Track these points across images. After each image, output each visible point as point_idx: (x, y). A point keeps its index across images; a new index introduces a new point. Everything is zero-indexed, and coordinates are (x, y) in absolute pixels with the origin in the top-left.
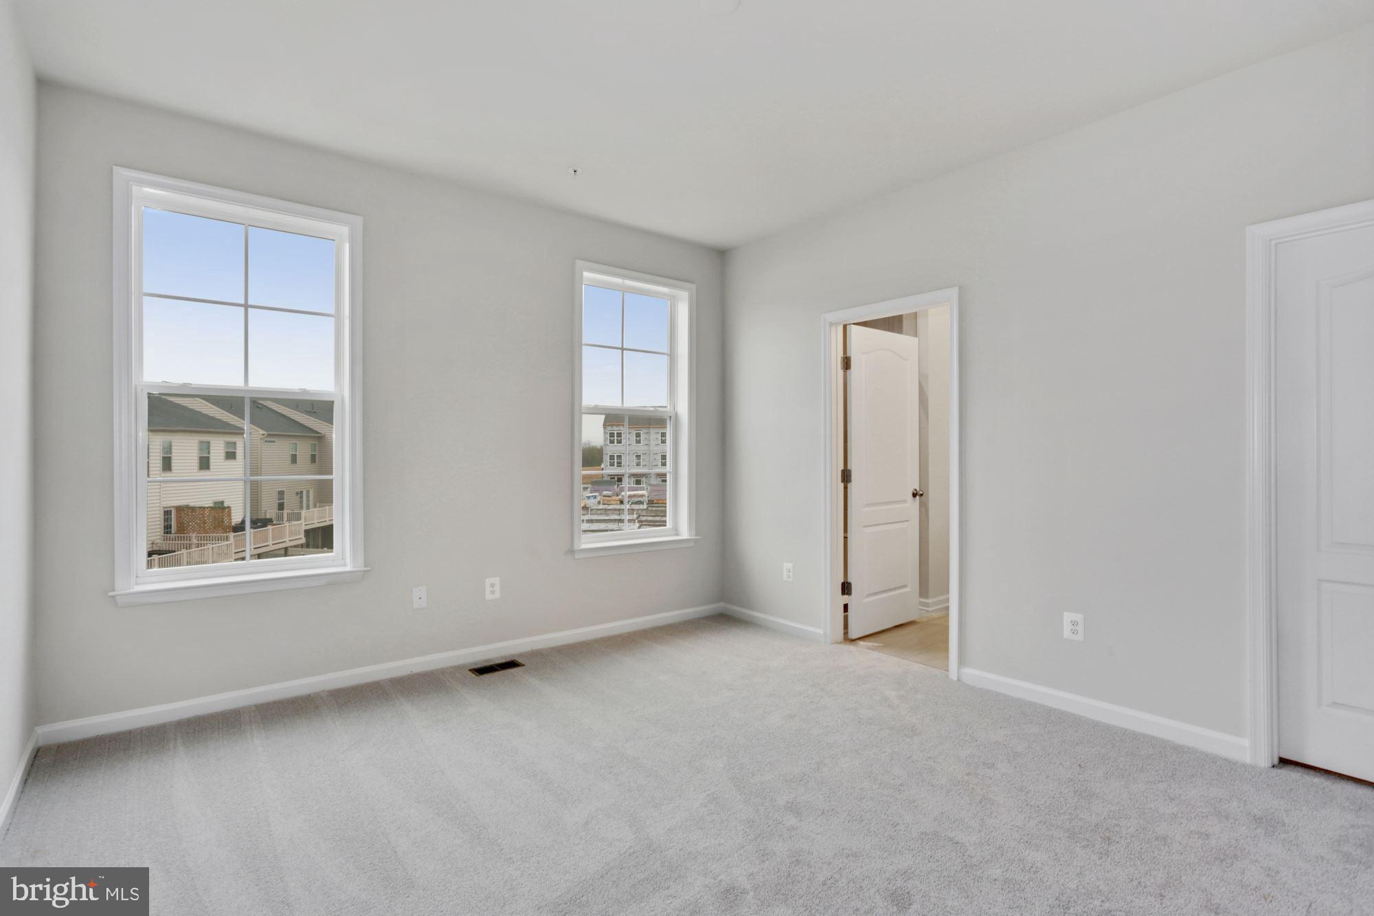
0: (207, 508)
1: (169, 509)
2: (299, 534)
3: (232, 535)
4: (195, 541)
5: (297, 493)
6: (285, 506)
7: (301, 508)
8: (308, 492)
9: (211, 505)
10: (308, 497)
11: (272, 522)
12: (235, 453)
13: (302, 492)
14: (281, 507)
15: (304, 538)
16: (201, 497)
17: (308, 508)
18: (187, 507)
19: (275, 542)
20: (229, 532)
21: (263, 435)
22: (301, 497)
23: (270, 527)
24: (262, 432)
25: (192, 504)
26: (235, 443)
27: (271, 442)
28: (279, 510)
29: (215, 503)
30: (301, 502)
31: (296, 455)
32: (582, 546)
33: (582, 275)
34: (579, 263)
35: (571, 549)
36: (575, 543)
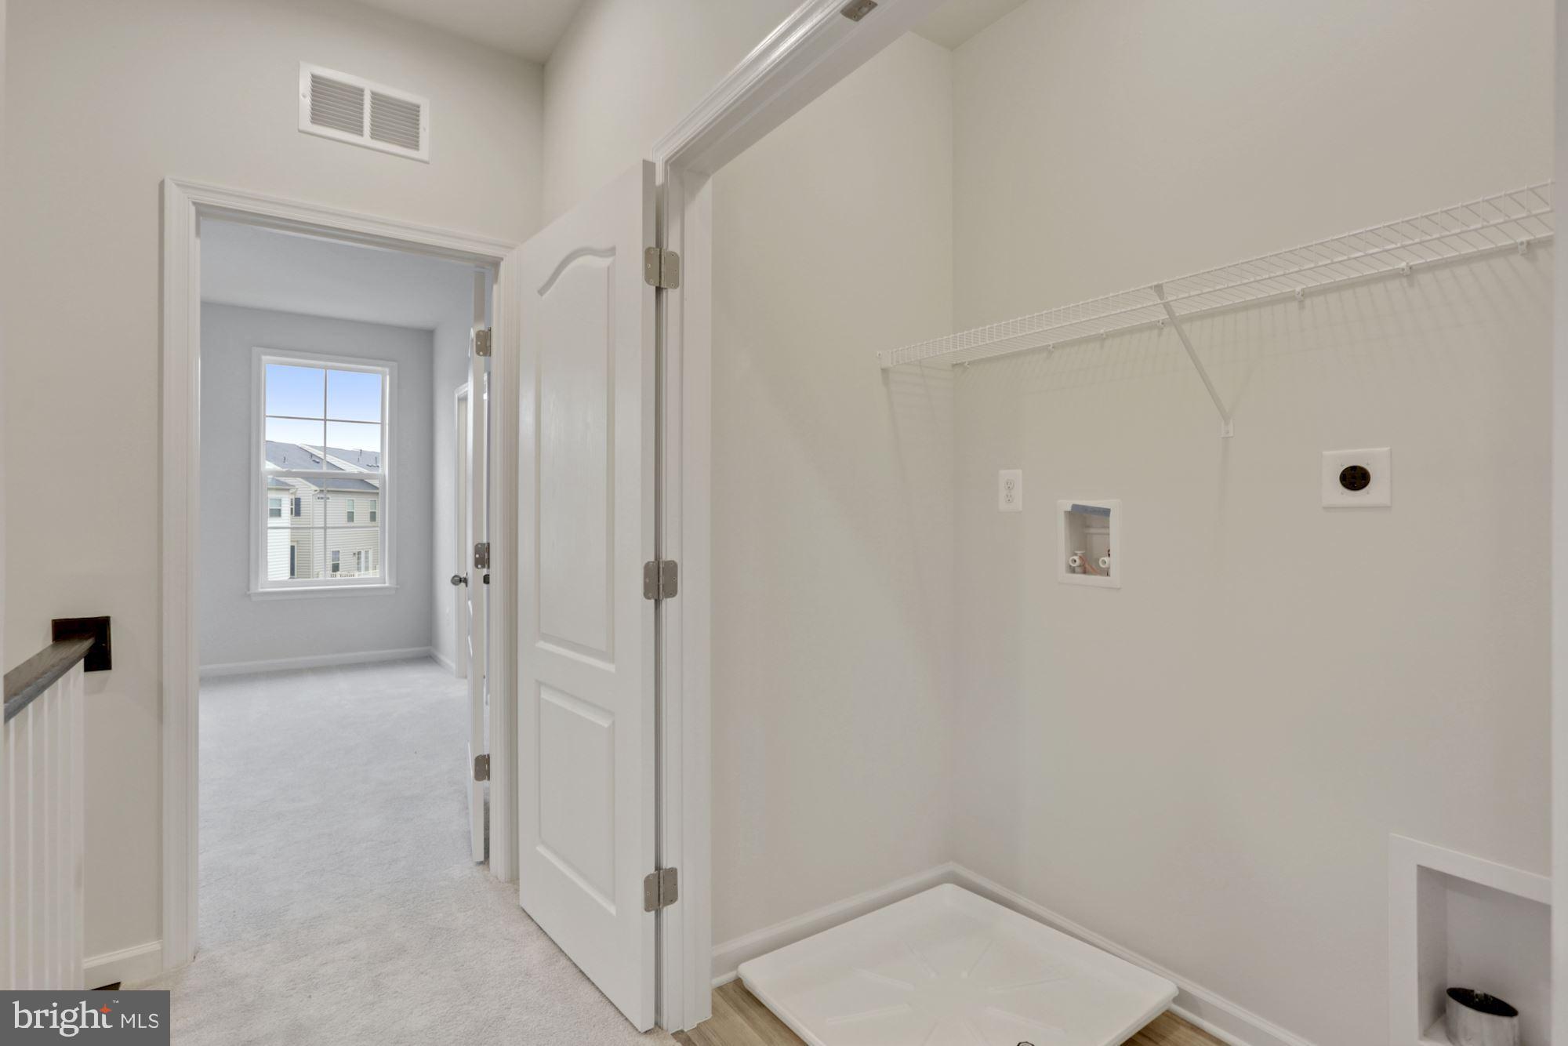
5: (354, 554)
6: (340, 567)
7: (359, 569)
8: (367, 552)
10: (367, 558)
12: (280, 510)
13: (359, 553)
14: (336, 568)
17: (367, 569)
21: (315, 490)
22: (359, 558)
24: (314, 488)
26: (280, 500)
27: (326, 498)
28: (333, 571)
30: (358, 564)
31: (353, 513)
32: (261, 590)
33: (260, 360)
34: (255, 350)
35: (248, 593)
36: (252, 586)
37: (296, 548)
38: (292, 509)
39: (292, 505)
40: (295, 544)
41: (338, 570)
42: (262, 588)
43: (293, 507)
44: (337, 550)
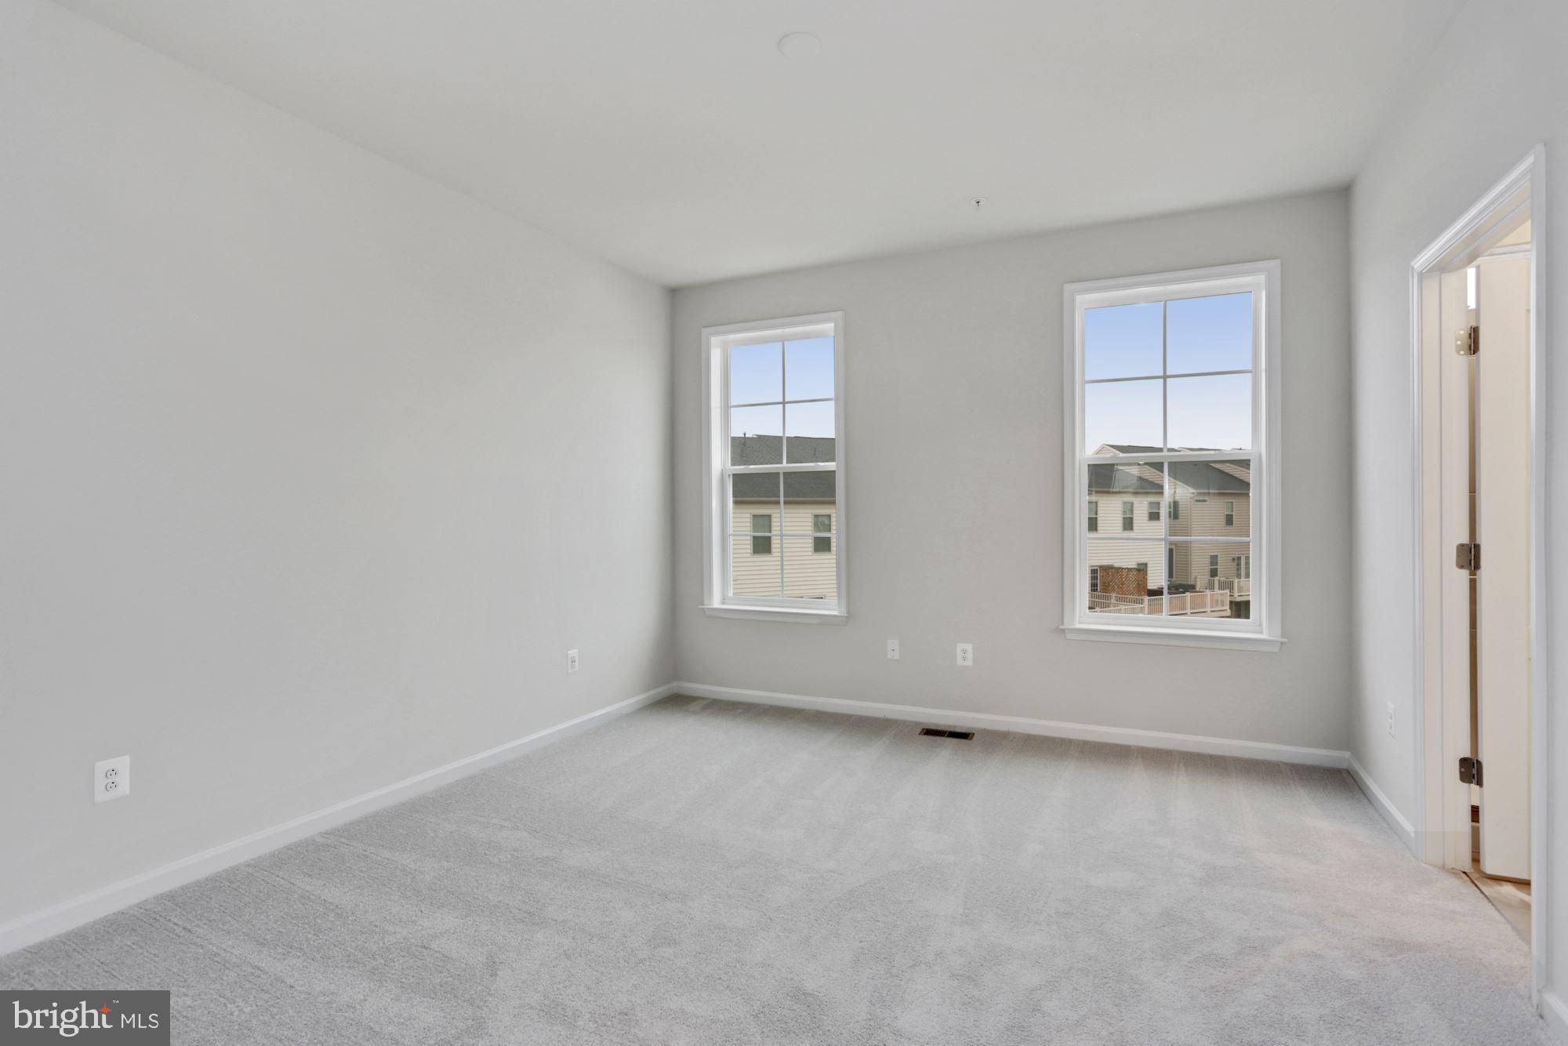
0: (1125, 569)
1: (1095, 568)
2: (1223, 605)
3: (1146, 598)
4: (1113, 601)
5: (1234, 559)
6: (1219, 573)
7: (1239, 576)
9: (1135, 567)
11: (1195, 589)
12: (1158, 513)
13: (1239, 559)
14: (1214, 573)
15: (1229, 610)
16: (1125, 558)
18: (1111, 567)
19: (1194, 611)
20: (1144, 595)
21: (1193, 493)
22: (1239, 564)
23: (1188, 594)
24: (1191, 490)
25: (1116, 565)
27: (1203, 501)
28: (1211, 576)
29: (1139, 564)
30: (1239, 569)
31: (1232, 515)
32: (1078, 626)
33: (1073, 300)
34: (1068, 287)
35: (1061, 627)
36: (1066, 620)
37: (1174, 551)
38: (1170, 512)
39: (1170, 508)
40: (1173, 547)
41: (1216, 575)
42: (1080, 623)
43: (1172, 510)
44: (1215, 554)
